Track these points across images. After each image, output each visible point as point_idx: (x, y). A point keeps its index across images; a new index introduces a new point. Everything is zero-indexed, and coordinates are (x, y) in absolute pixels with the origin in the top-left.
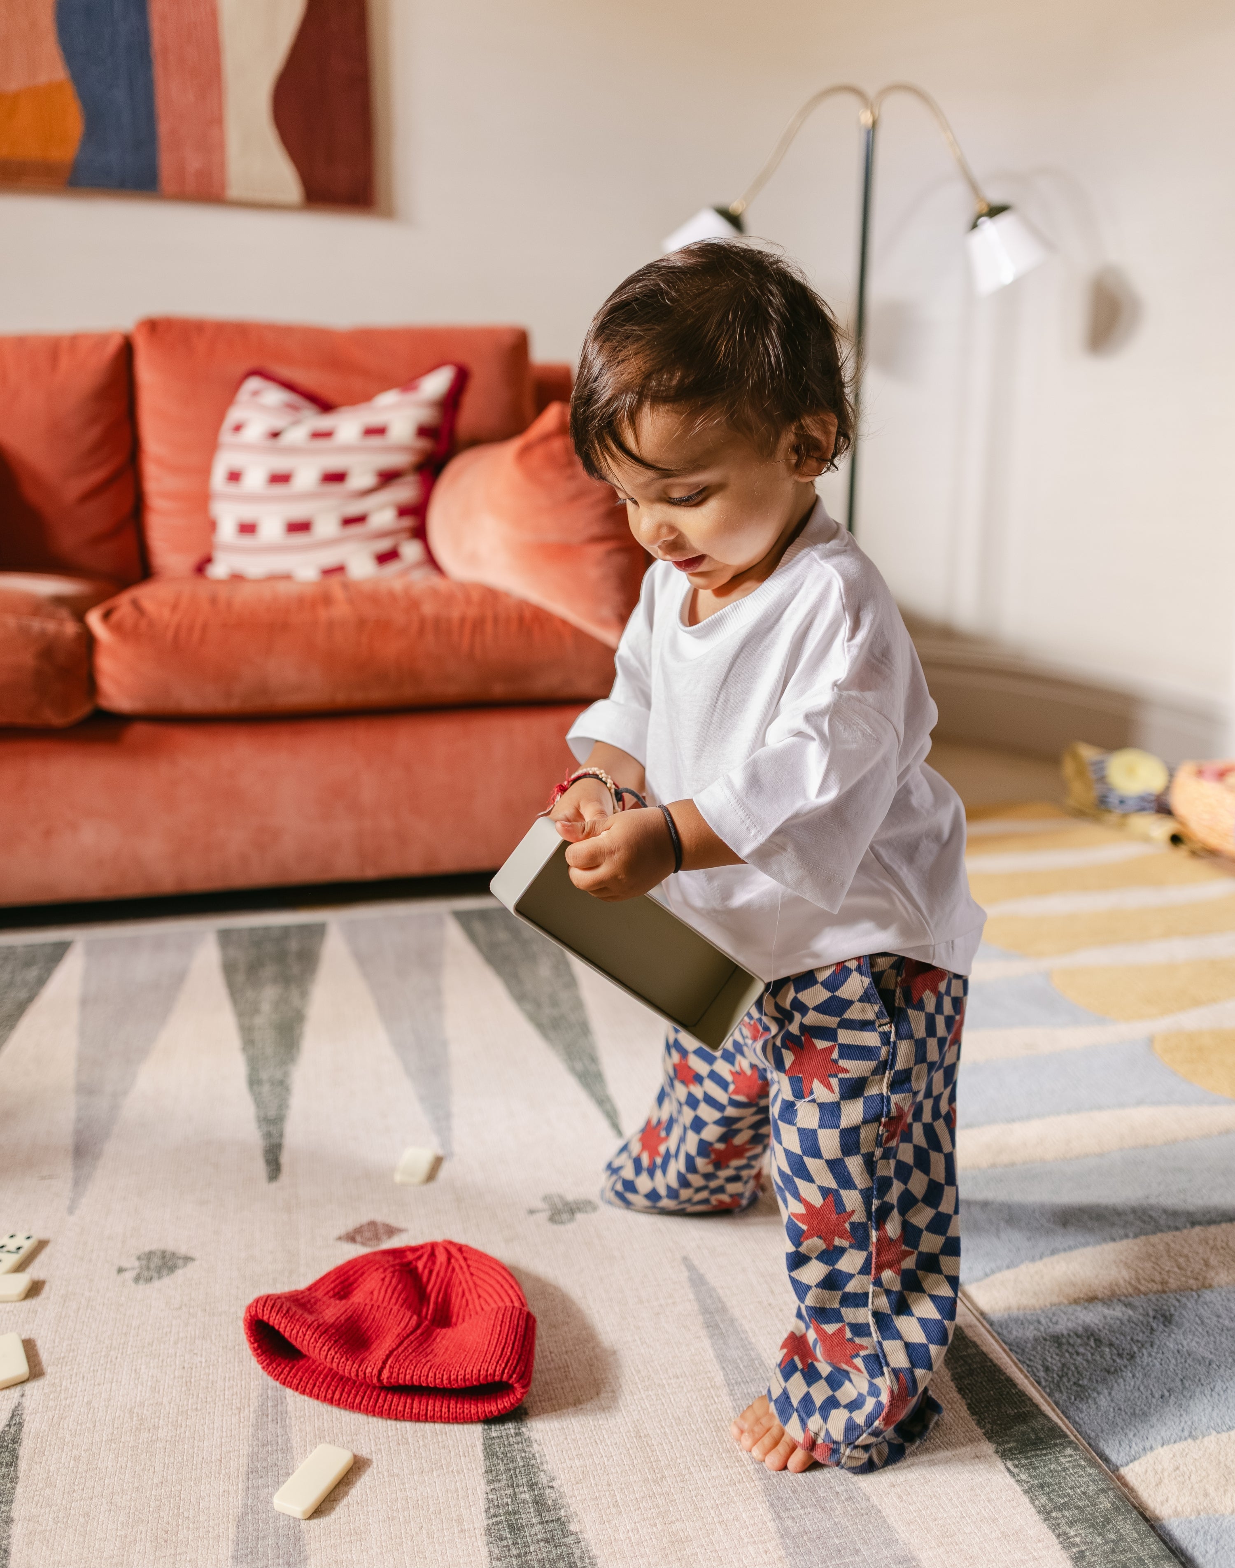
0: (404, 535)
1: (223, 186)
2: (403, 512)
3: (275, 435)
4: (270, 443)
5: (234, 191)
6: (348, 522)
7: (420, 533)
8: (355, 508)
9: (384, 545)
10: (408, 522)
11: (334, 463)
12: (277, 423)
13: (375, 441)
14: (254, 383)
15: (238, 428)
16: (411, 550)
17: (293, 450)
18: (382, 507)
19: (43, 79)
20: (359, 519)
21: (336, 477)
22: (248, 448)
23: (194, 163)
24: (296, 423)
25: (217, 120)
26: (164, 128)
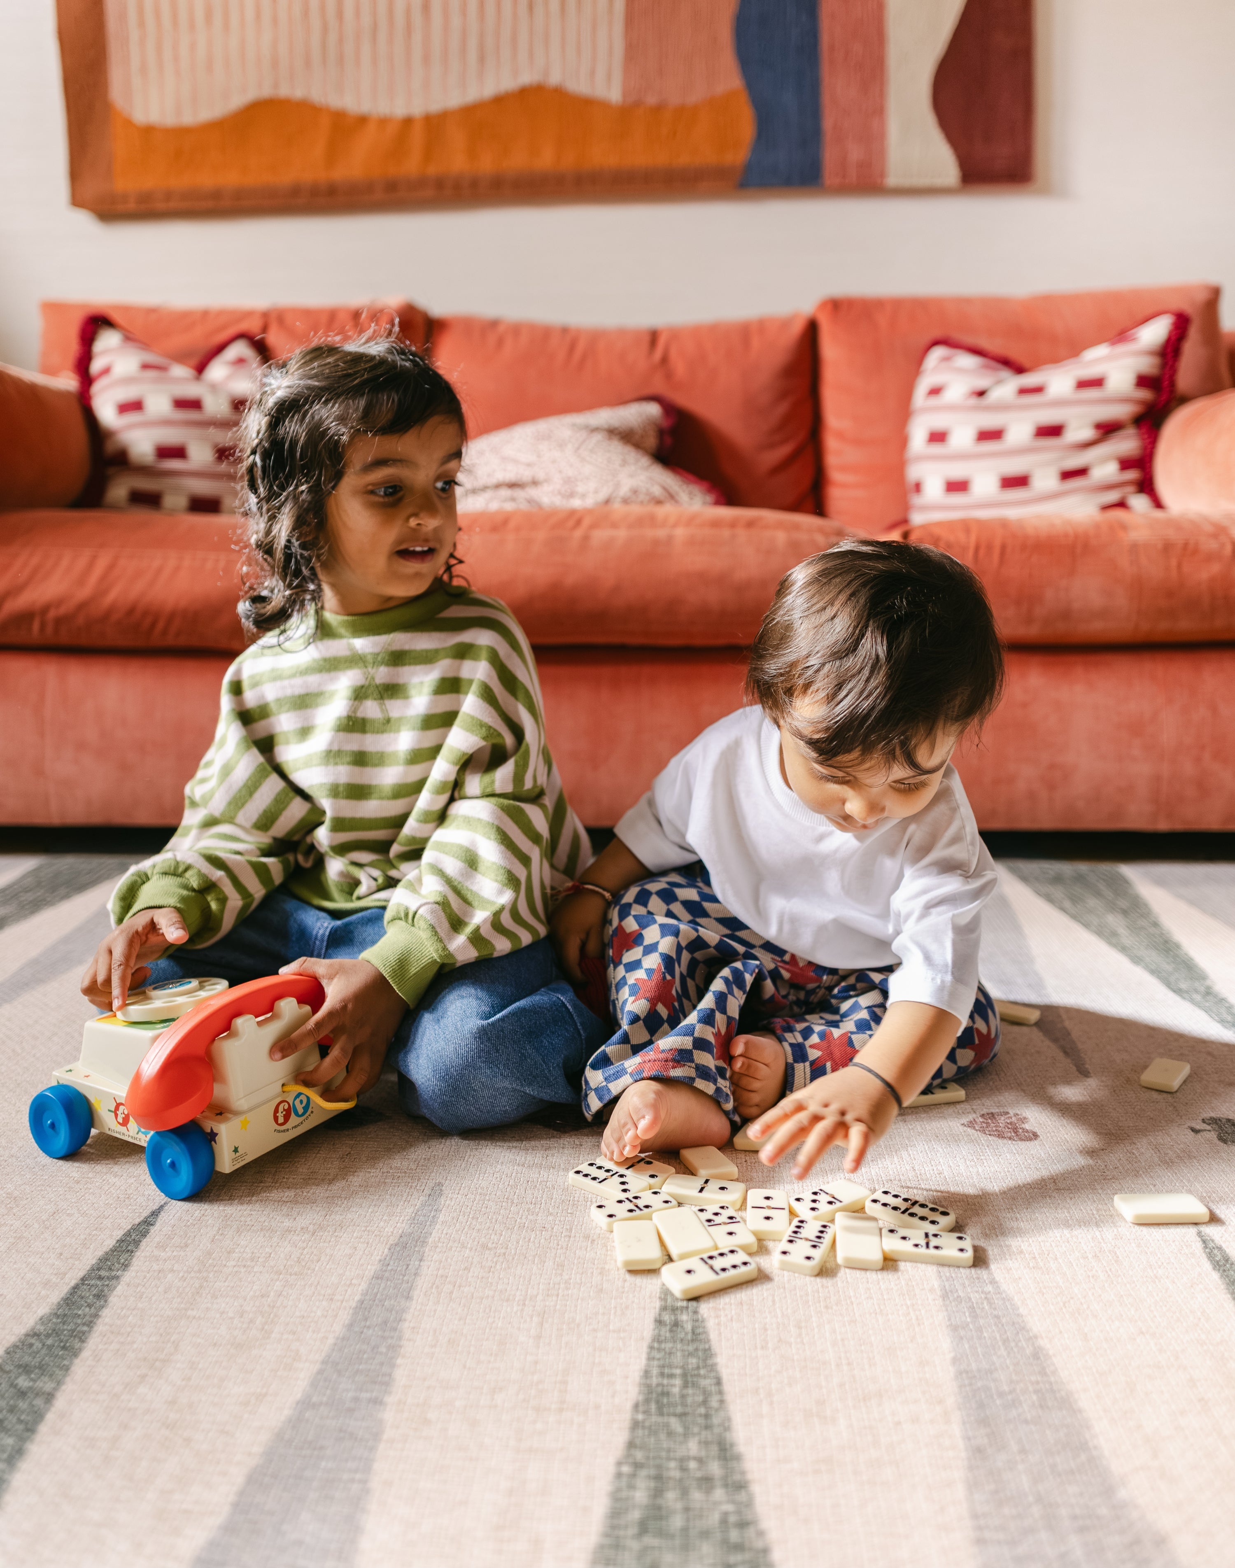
0: (1131, 489)
1: (882, 175)
2: (1126, 464)
3: (981, 394)
4: (974, 401)
5: (892, 180)
6: (1067, 475)
7: (1146, 486)
8: (1075, 462)
9: (1113, 496)
10: (1132, 475)
11: (1049, 417)
12: (981, 383)
13: (1092, 393)
14: (938, 353)
15: (935, 391)
16: (1139, 503)
17: (1002, 407)
18: (1104, 460)
19: (720, 88)
20: (1081, 472)
21: (1052, 431)
22: (952, 408)
23: (855, 153)
24: (999, 382)
25: (879, 111)
26: (828, 123)
